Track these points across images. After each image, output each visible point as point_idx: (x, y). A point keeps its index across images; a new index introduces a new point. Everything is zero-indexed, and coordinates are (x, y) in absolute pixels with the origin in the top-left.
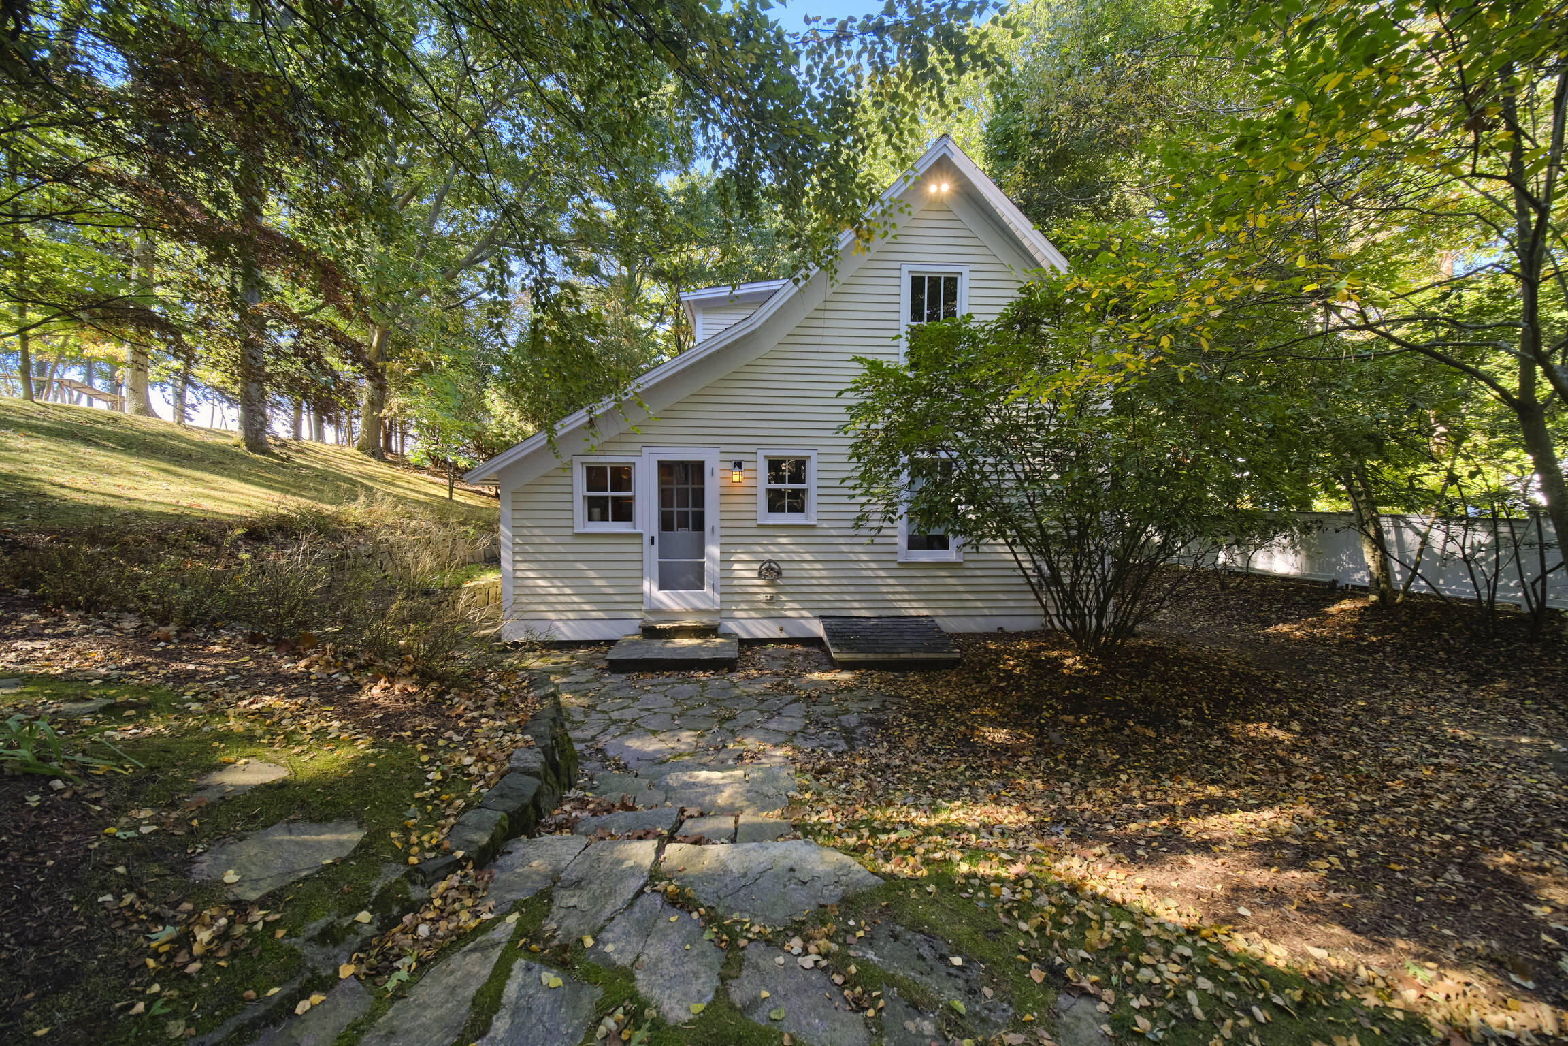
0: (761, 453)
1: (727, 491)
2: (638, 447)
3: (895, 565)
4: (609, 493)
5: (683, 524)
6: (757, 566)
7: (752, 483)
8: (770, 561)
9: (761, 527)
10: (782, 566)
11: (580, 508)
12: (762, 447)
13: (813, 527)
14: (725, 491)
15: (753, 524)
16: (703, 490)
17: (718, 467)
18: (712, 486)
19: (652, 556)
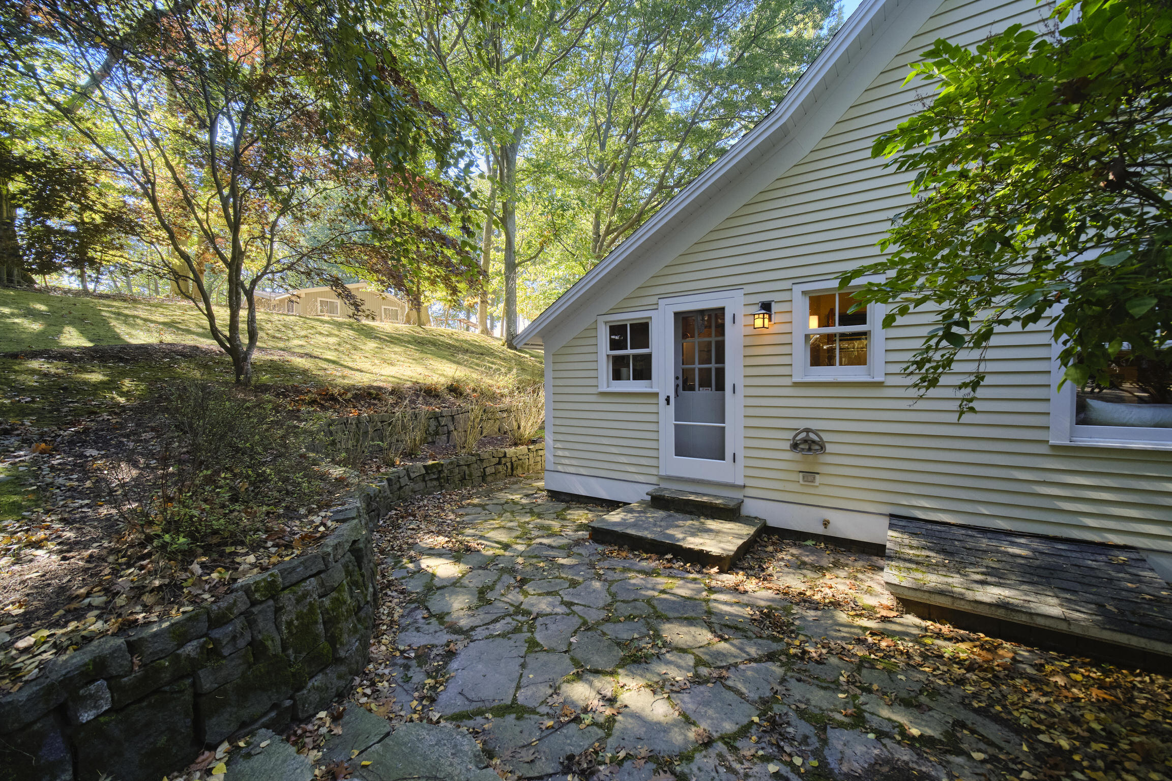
0: (798, 289)
1: (753, 339)
2: (654, 300)
3: (1043, 449)
4: (629, 351)
5: (705, 383)
6: (790, 435)
7: (785, 328)
8: (808, 430)
9: (797, 385)
10: (826, 437)
11: (605, 368)
12: (798, 280)
13: (880, 385)
14: (749, 341)
15: (787, 381)
16: (723, 342)
17: (741, 312)
18: (733, 336)
19: (667, 417)
